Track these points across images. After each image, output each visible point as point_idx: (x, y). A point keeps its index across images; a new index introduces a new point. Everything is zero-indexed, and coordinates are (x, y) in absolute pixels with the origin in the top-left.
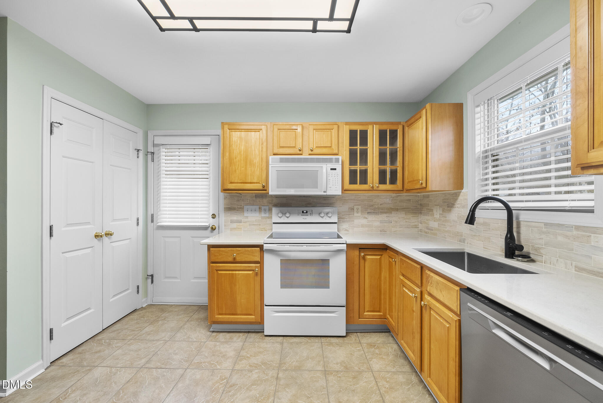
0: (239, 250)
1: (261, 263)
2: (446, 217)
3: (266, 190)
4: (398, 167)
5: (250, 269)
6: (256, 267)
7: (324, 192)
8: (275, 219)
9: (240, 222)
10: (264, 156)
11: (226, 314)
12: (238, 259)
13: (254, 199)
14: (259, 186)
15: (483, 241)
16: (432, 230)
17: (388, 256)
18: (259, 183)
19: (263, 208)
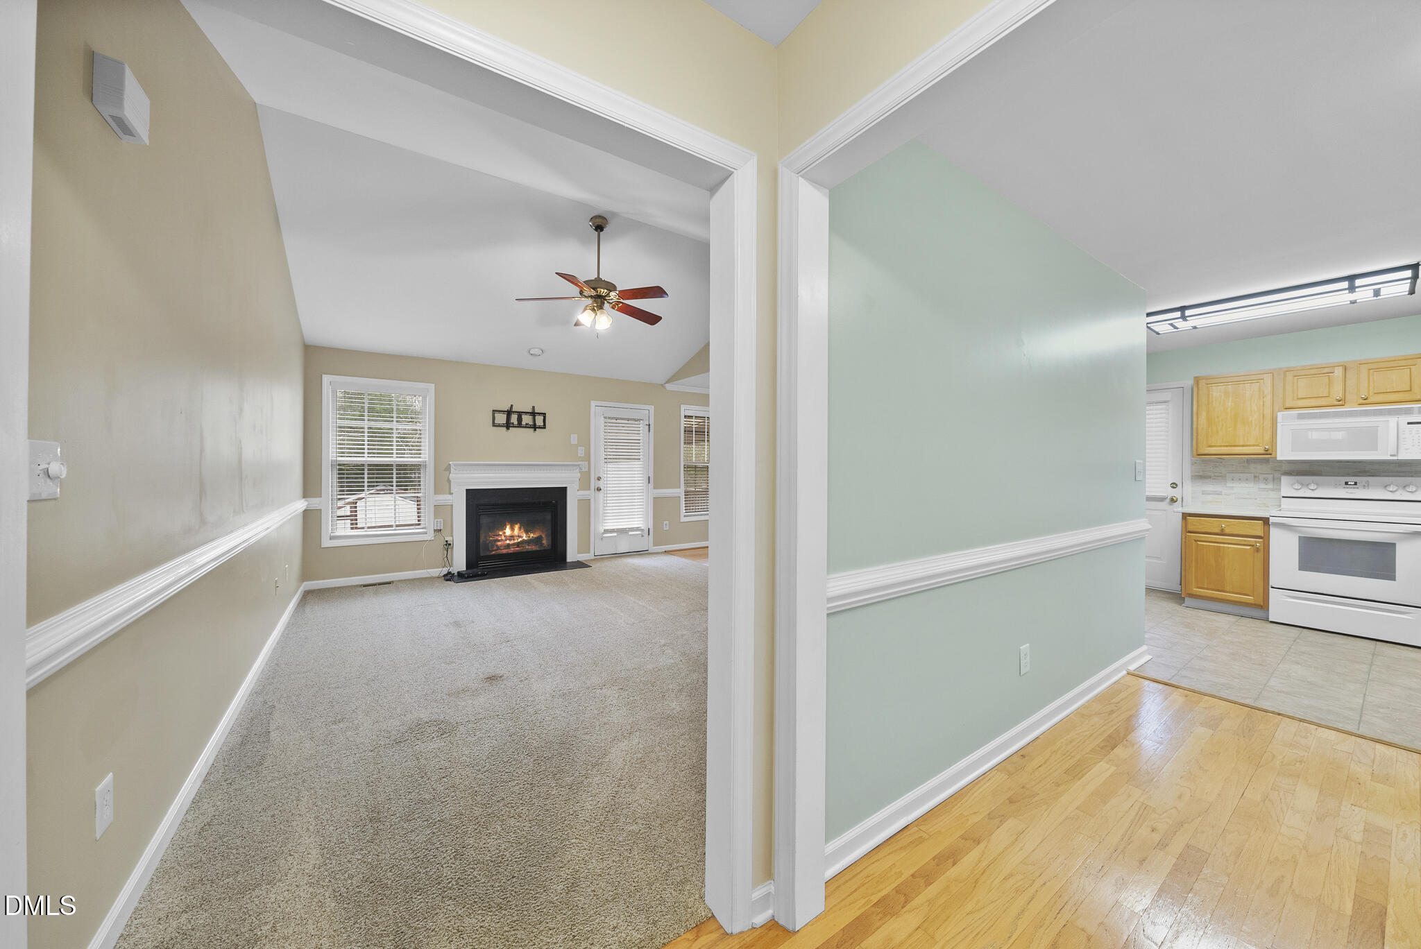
0: (1230, 522)
1: (1265, 538)
3: (1270, 454)
5: (1246, 543)
6: (1256, 542)
7: (1393, 455)
8: (1286, 491)
9: (1220, 494)
10: (1268, 411)
11: (1208, 589)
12: (1227, 531)
13: (1245, 465)
14: (1260, 450)
18: (1258, 446)
19: (1262, 477)
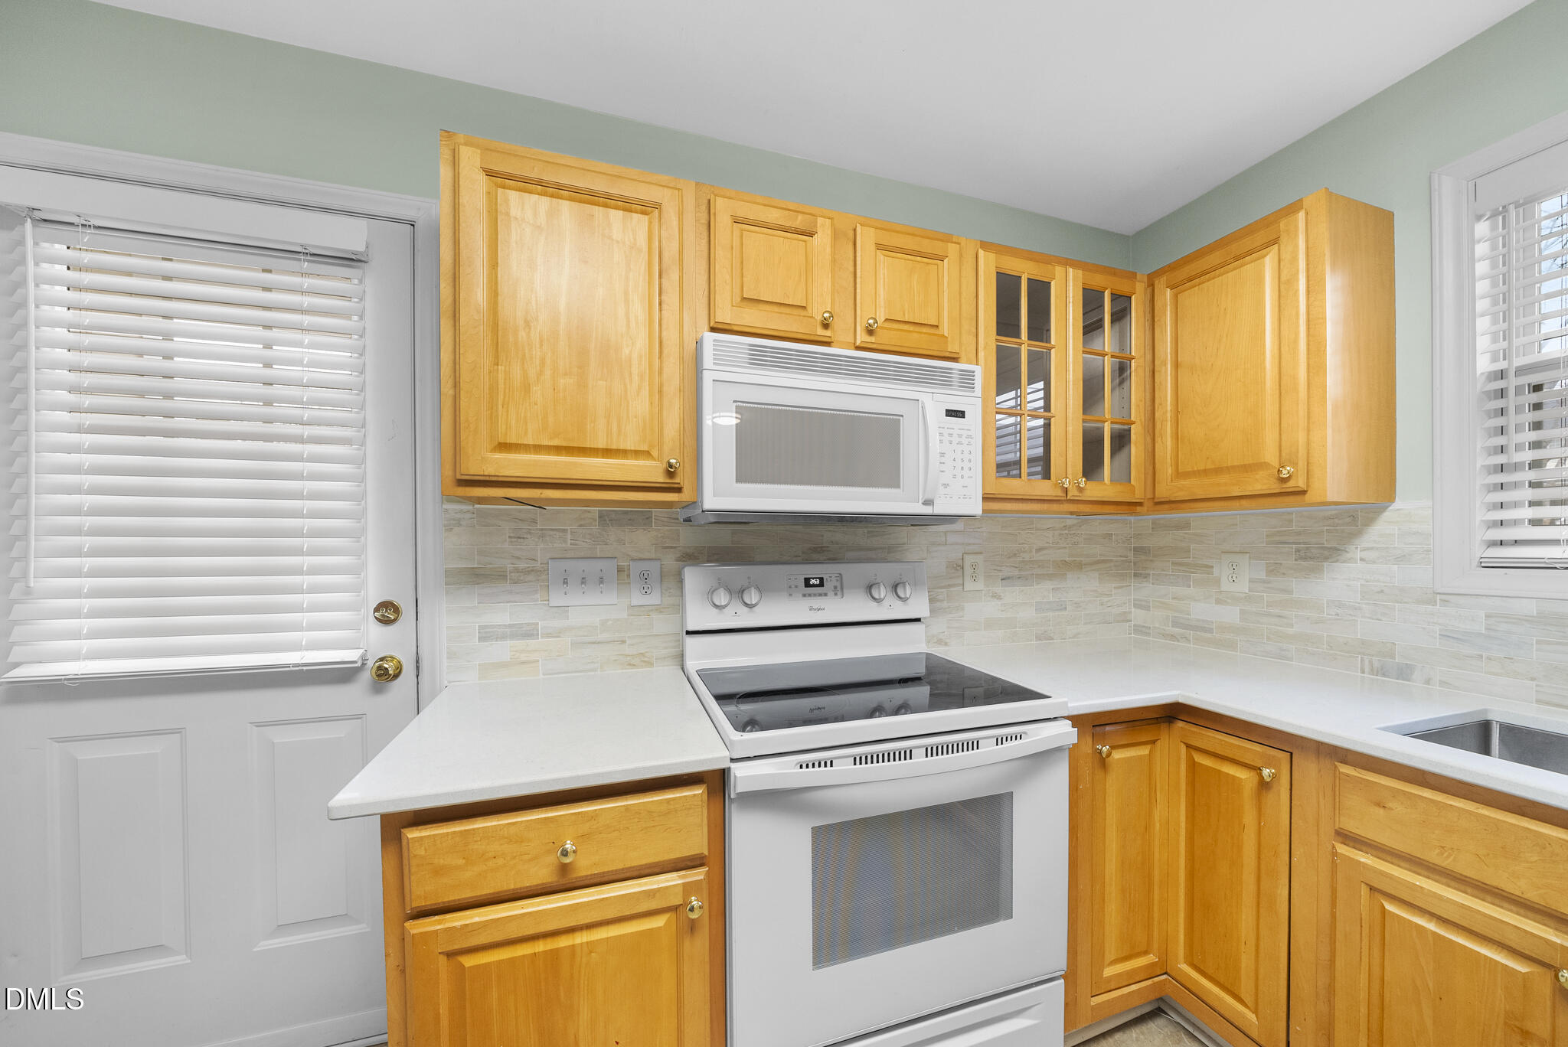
0: (594, 816)
1: (716, 863)
2: (1290, 592)
3: (679, 490)
4: (1134, 423)
5: (654, 905)
6: (684, 889)
7: (928, 502)
8: (699, 616)
9: (530, 633)
10: (671, 329)
12: (585, 865)
13: (595, 529)
14: (650, 471)
15: (1533, 679)
16: (1211, 631)
17: (1183, 748)
18: (647, 454)
19: (636, 568)
